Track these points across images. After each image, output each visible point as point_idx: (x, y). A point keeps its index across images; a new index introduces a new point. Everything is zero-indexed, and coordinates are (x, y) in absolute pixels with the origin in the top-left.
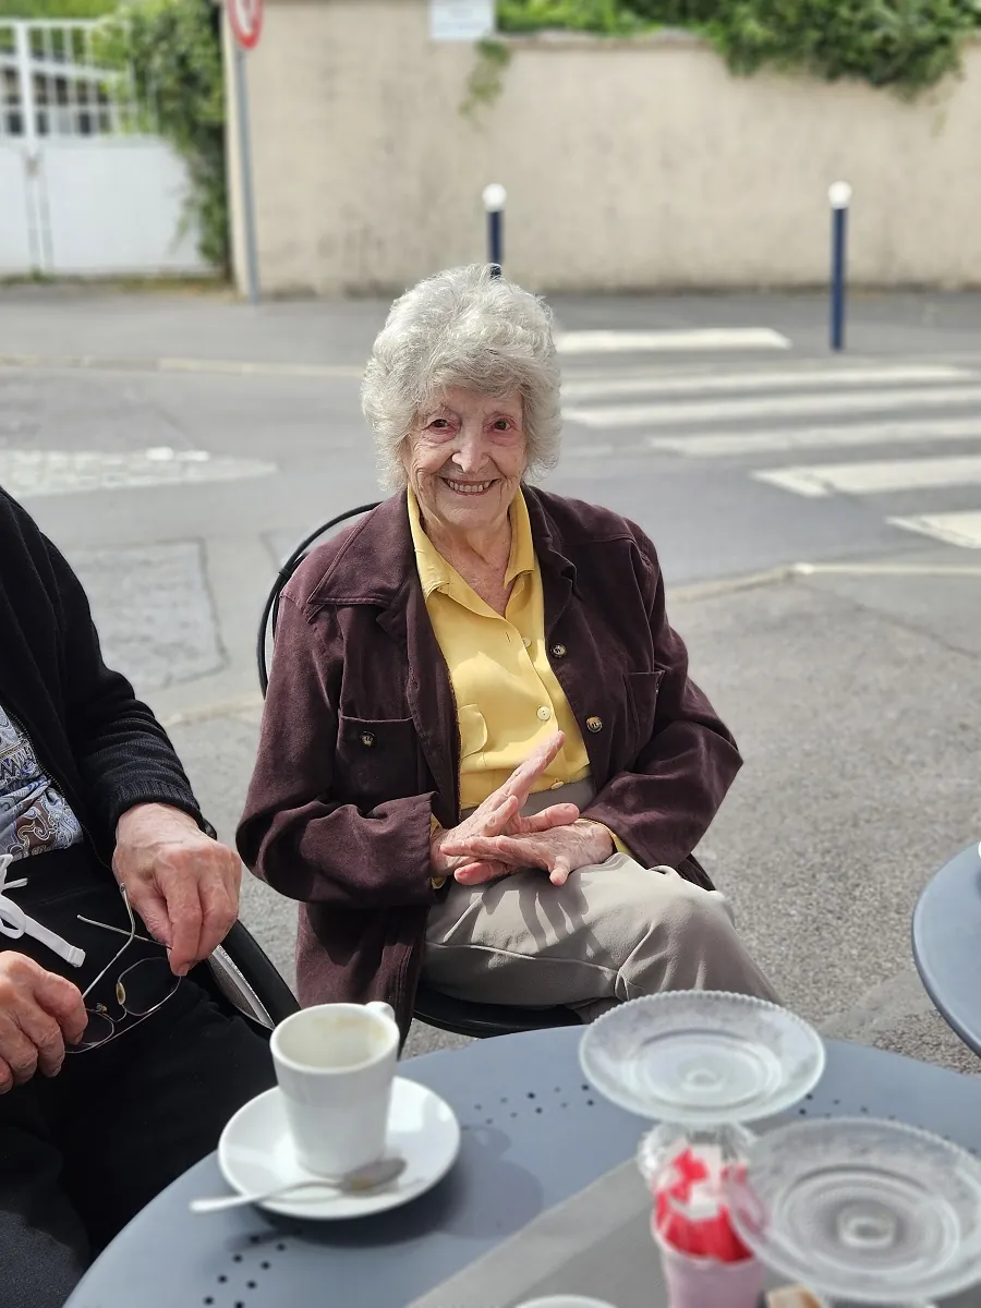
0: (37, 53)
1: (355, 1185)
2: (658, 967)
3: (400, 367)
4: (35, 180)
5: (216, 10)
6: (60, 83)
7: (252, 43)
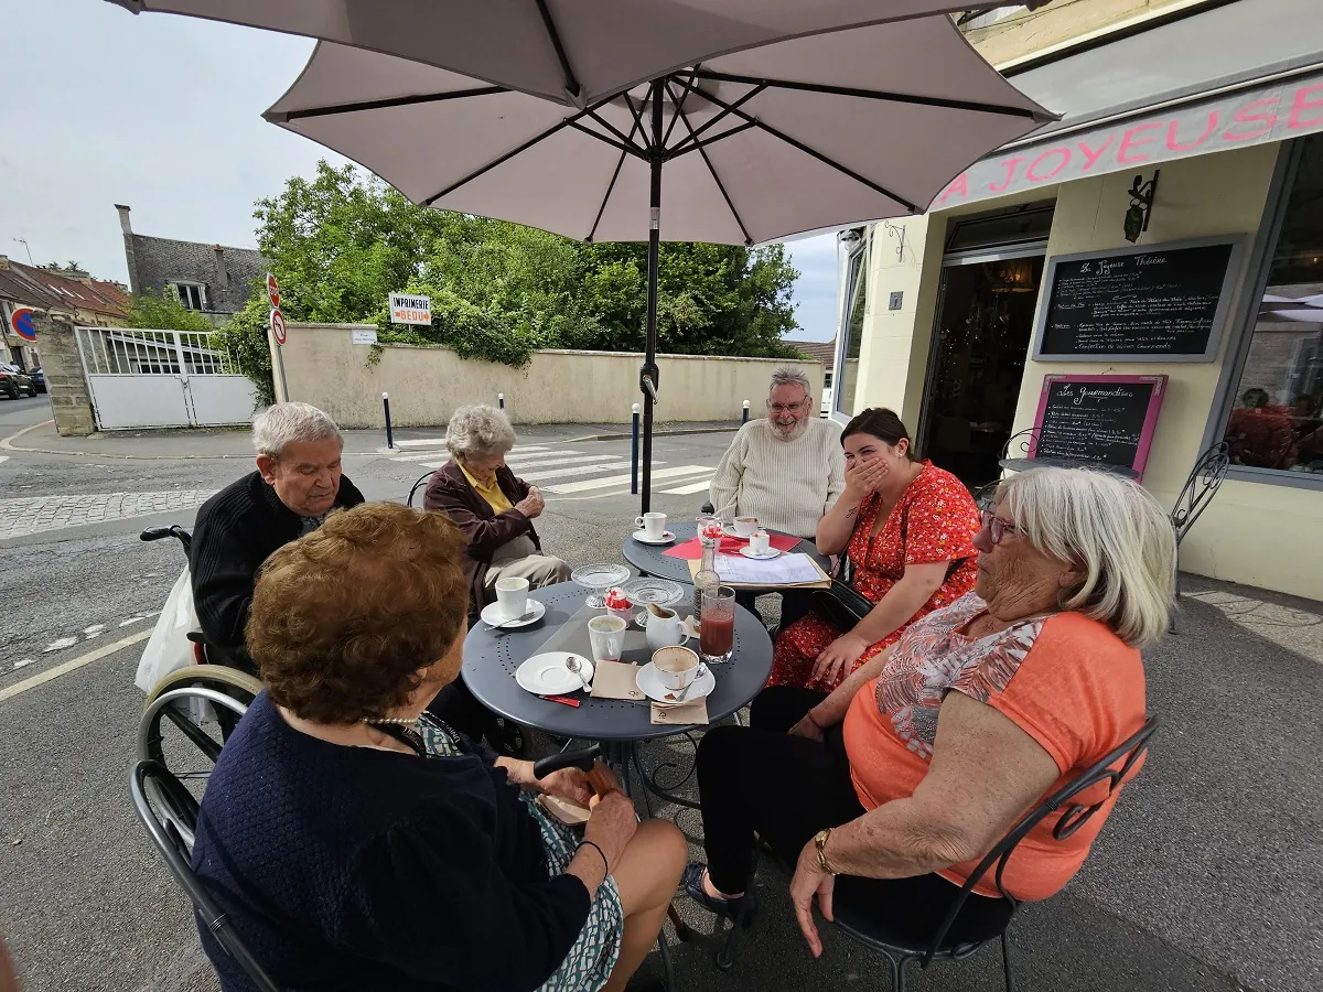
0: (184, 344)
1: (522, 619)
2: (556, 579)
4: (187, 391)
5: (266, 330)
6: (196, 355)
7: (283, 341)
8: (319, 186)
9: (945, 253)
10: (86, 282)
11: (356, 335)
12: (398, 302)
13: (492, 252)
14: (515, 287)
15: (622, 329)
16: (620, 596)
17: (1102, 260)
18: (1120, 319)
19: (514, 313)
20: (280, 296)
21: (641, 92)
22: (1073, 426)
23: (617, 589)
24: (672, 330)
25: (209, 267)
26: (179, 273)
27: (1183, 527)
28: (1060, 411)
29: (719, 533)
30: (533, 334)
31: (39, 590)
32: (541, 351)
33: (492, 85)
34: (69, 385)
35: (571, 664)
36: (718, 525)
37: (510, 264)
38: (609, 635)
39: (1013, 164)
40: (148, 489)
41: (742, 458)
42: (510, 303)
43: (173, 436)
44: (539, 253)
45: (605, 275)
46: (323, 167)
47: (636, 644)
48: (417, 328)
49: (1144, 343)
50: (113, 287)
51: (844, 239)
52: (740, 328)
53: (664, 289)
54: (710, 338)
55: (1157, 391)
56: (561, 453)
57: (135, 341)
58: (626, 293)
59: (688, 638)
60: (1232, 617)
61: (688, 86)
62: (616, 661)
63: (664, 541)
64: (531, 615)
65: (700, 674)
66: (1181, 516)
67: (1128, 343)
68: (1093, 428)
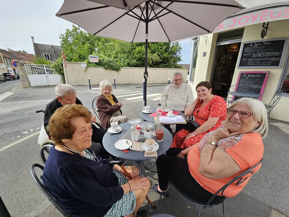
0: (46, 67)
1: (117, 131)
2: (125, 121)
3: (102, 86)
4: (47, 78)
5: (62, 64)
6: (49, 70)
7: (66, 67)
8: (73, 31)
9: (217, 42)
10: (26, 54)
11: (82, 65)
12: (91, 57)
13: (111, 45)
14: (117, 53)
15: (141, 62)
16: (138, 126)
17: (255, 43)
18: (259, 58)
19: (117, 59)
20: (65, 56)
21: (143, 5)
22: (246, 84)
23: (138, 125)
24: (153, 62)
25: (51, 50)
26: (45, 51)
27: (271, 108)
28: (243, 80)
29: (161, 111)
30: (121, 64)
31: (21, 121)
32: (123, 68)
33: (105, 5)
34: (24, 77)
35: (127, 142)
36: (161, 109)
37: (116, 48)
38: (136, 135)
39: (235, 20)
40: (40, 99)
41: (167, 92)
42: (116, 57)
43: (45, 88)
44: (122, 45)
45: (137, 50)
46: (74, 26)
47: (142, 138)
48: (95, 63)
49: (265, 63)
50: (32, 55)
51: (193, 40)
52: (168, 61)
53: (151, 53)
54: (161, 64)
55: (267, 75)
56: (128, 91)
57: (36, 67)
58: (142, 54)
59: (153, 136)
60: (281, 129)
61: (154, 3)
62: (137, 142)
63: (149, 113)
64: (119, 130)
65: (156, 145)
66: (271, 105)
67: (261, 63)
68: (251, 84)
